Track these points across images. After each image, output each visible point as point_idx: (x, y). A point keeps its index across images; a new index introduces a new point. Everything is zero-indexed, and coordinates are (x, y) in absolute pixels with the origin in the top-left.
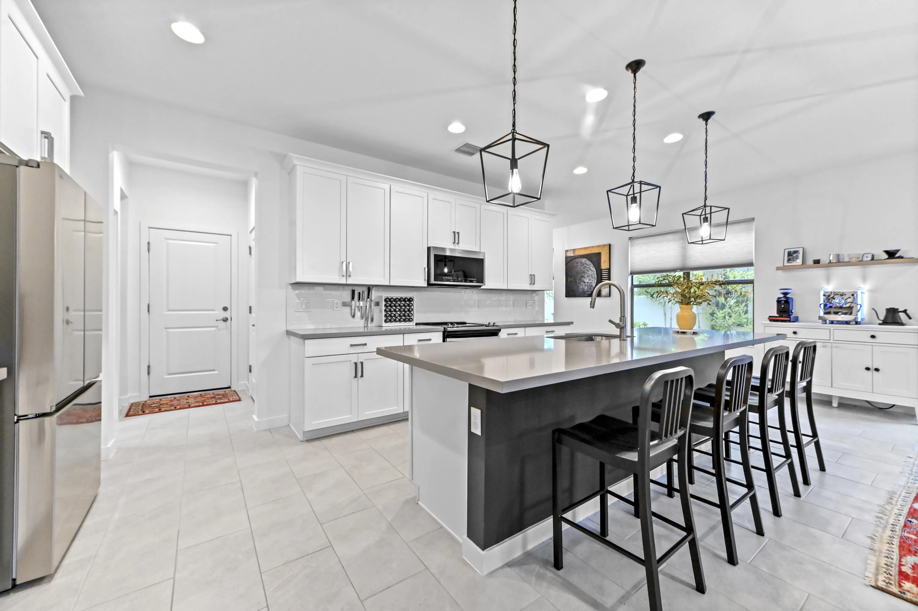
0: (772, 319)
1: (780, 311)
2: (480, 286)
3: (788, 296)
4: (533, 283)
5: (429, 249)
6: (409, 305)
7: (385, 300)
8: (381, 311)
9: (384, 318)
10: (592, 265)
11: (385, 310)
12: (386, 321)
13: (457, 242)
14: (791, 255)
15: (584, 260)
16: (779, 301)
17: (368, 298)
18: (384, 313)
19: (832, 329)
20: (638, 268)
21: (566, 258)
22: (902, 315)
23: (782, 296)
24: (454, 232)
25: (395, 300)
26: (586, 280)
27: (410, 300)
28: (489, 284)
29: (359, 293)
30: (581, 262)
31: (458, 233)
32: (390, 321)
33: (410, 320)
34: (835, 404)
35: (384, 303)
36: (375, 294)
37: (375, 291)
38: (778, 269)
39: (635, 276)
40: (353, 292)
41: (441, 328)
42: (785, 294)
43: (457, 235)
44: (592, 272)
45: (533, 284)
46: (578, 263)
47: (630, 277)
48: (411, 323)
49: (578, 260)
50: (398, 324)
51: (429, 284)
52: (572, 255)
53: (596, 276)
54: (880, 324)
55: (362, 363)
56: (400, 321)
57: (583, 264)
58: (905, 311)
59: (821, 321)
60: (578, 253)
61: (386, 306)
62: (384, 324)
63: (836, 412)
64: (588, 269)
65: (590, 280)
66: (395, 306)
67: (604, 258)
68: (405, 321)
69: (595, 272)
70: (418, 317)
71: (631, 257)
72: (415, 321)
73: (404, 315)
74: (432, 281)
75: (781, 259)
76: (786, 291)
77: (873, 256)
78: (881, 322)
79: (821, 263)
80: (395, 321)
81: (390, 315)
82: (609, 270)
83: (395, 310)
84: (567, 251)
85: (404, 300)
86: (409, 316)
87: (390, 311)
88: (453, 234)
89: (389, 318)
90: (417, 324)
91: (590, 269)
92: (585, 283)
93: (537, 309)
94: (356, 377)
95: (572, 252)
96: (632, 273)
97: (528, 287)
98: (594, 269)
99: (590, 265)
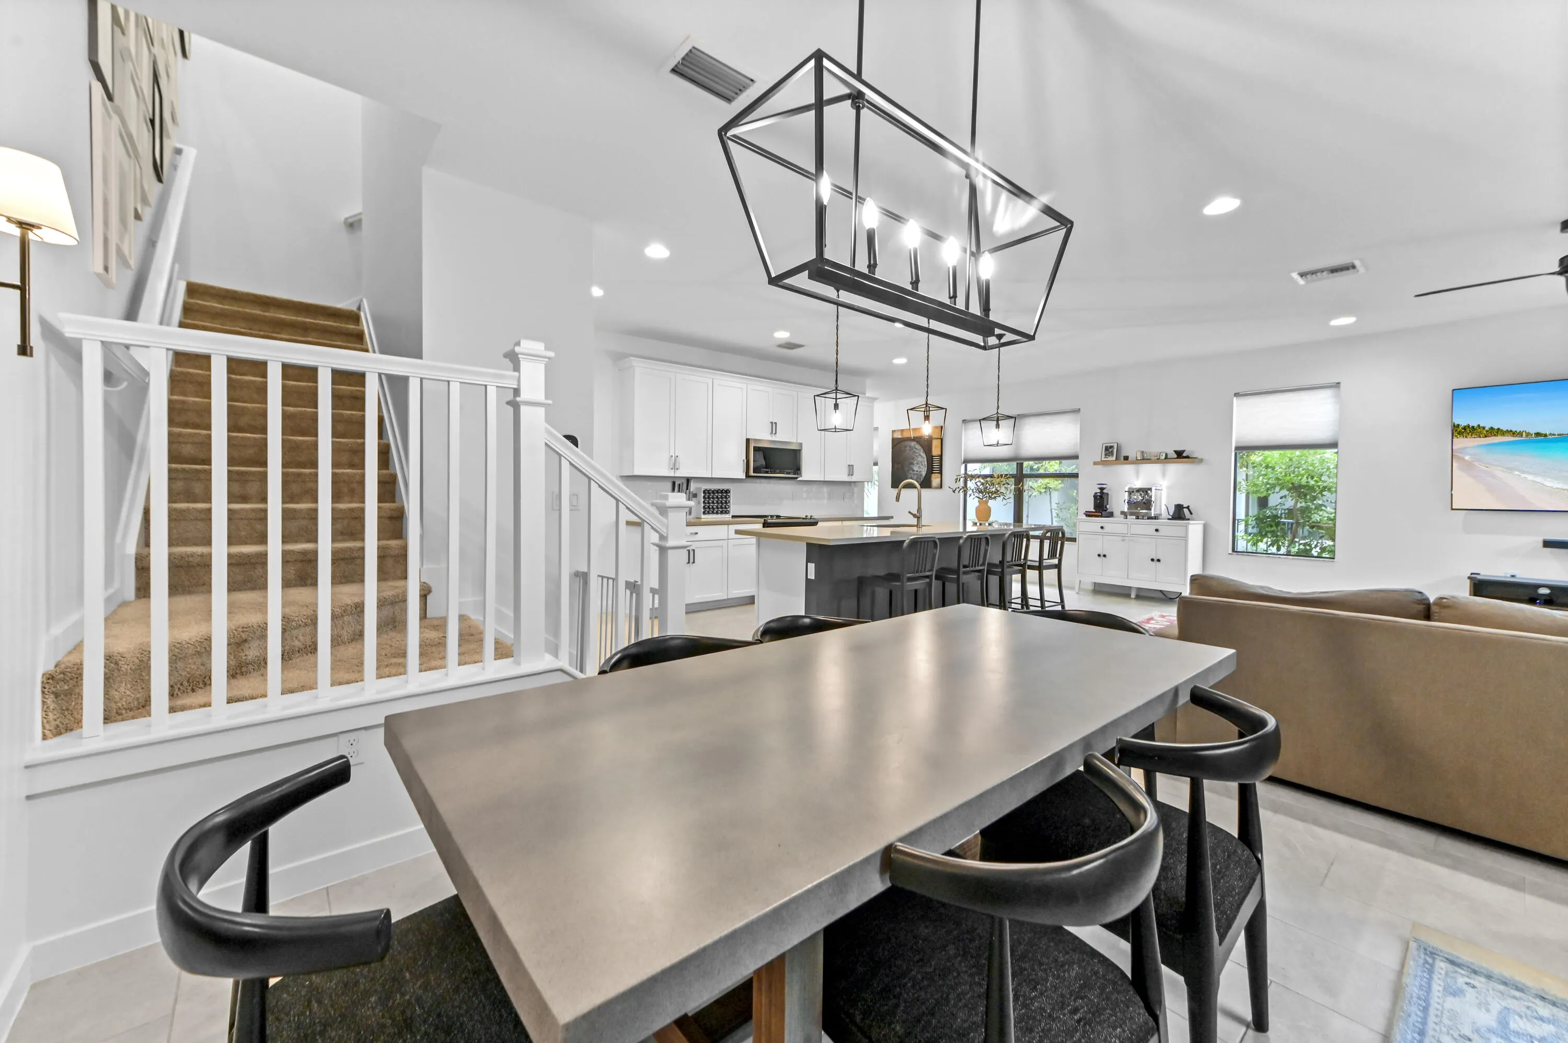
0: (1088, 514)
1: (1096, 507)
2: (797, 478)
3: (1104, 491)
4: (851, 473)
5: (748, 441)
6: (726, 498)
7: (704, 492)
8: (699, 503)
9: (703, 510)
10: (922, 450)
11: (704, 502)
12: (704, 513)
13: (774, 432)
14: (1108, 450)
15: (913, 444)
16: (1095, 496)
17: (687, 489)
18: (703, 505)
19: (1129, 523)
20: (972, 455)
21: (893, 439)
22: (1186, 510)
23: (1099, 491)
24: (772, 423)
25: (713, 492)
26: (916, 468)
27: (727, 491)
28: (806, 474)
29: (679, 484)
30: (910, 446)
31: (776, 423)
32: (709, 513)
33: (727, 512)
34: (1133, 596)
35: (703, 495)
36: (693, 486)
37: (694, 482)
38: (1095, 463)
39: (969, 465)
40: (674, 483)
41: (762, 520)
42: (1102, 489)
43: (774, 425)
44: (922, 458)
45: (852, 475)
46: (906, 447)
47: (964, 465)
48: (727, 516)
49: (907, 443)
50: (715, 516)
51: (748, 476)
52: (900, 437)
53: (926, 463)
54: (1169, 519)
55: (694, 550)
56: (717, 513)
57: (911, 448)
58: (1188, 507)
59: (1123, 516)
60: (906, 435)
61: (704, 497)
62: (703, 516)
63: (1133, 602)
64: (917, 454)
65: (919, 468)
66: (713, 498)
67: (936, 444)
68: (722, 513)
69: (926, 459)
70: (734, 509)
71: (965, 443)
72: (732, 514)
73: (722, 508)
74: (752, 473)
75: (1099, 455)
76: (1103, 486)
77: (1166, 455)
78: (1170, 517)
79: (1129, 459)
80: (713, 513)
81: (709, 507)
82: (941, 456)
83: (713, 503)
84: (893, 431)
85: (722, 492)
86: (726, 508)
87: (709, 503)
88: (770, 425)
89: (708, 510)
90: (733, 517)
91: (920, 455)
92: (913, 471)
93: (856, 502)
94: (689, 562)
95: (900, 433)
96: (966, 462)
97: (845, 478)
98: (924, 455)
99: (920, 450)
